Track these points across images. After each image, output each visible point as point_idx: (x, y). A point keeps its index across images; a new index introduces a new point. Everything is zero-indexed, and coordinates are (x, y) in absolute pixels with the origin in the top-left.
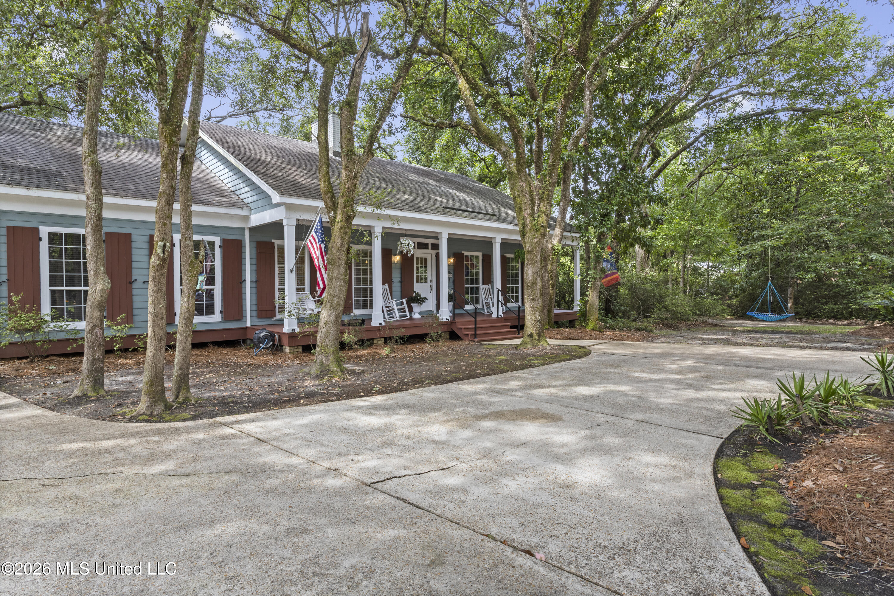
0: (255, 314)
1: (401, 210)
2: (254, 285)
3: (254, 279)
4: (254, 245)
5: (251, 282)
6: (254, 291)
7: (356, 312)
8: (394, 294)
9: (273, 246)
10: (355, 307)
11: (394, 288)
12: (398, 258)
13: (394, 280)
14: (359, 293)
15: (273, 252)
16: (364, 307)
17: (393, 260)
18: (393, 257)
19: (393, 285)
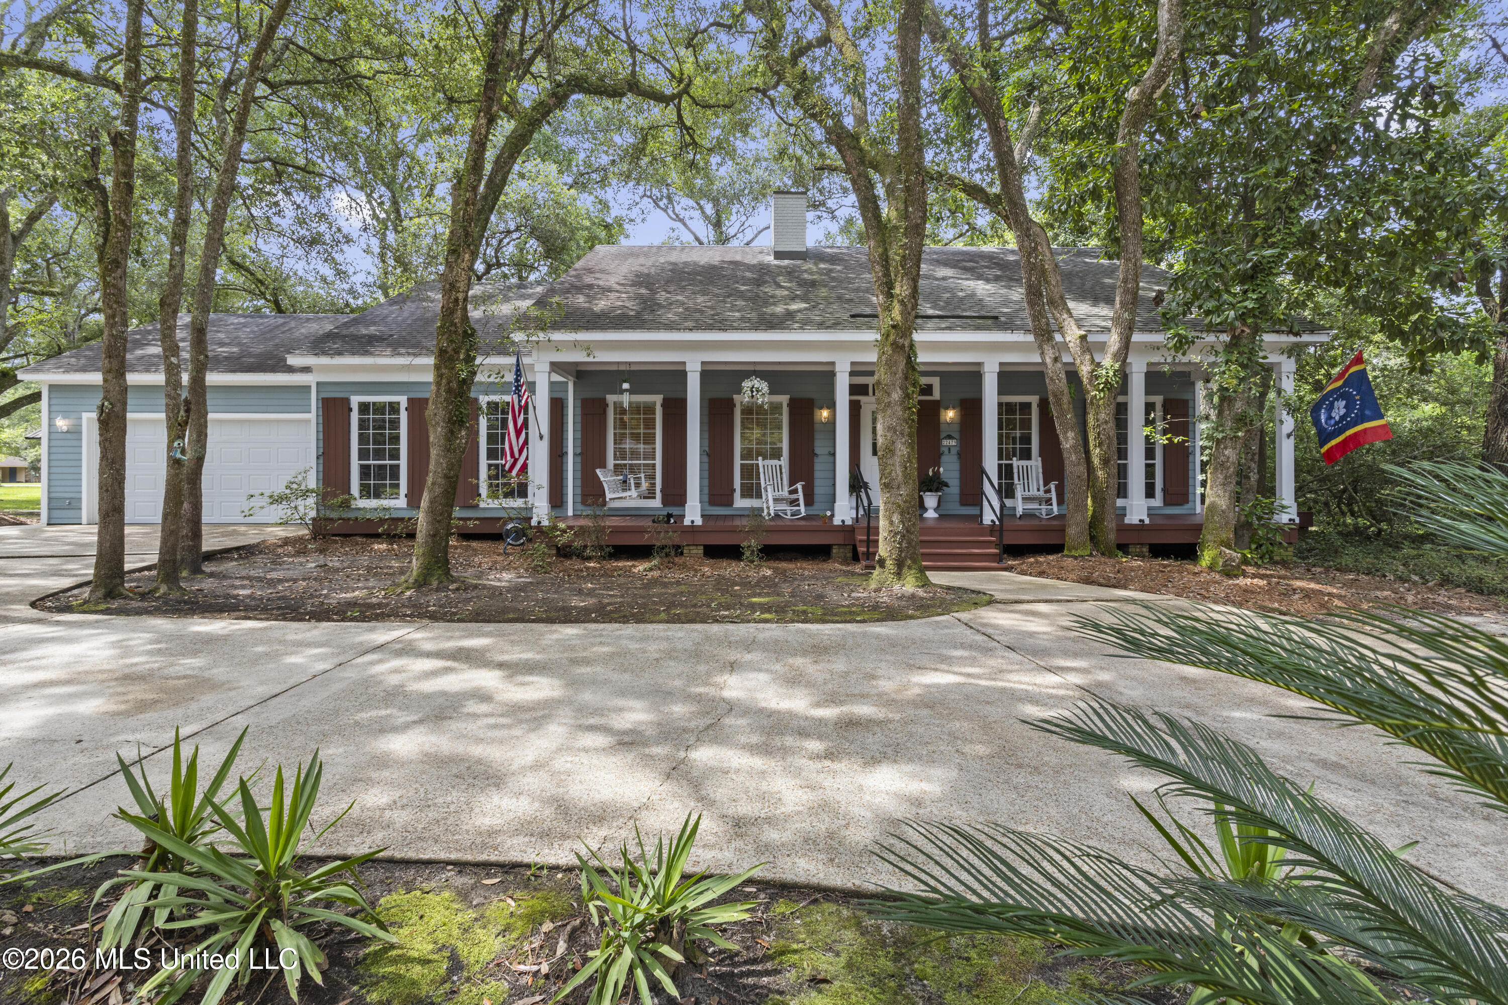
0: (579, 499)
1: (725, 330)
2: (579, 459)
3: (579, 450)
4: (579, 403)
5: (575, 454)
6: (579, 467)
7: (740, 503)
8: (818, 474)
9: (604, 405)
10: (743, 496)
11: (819, 467)
12: (825, 413)
13: (818, 450)
14: (749, 472)
15: (604, 413)
16: (759, 496)
17: (817, 418)
18: (817, 412)
19: (816, 460)
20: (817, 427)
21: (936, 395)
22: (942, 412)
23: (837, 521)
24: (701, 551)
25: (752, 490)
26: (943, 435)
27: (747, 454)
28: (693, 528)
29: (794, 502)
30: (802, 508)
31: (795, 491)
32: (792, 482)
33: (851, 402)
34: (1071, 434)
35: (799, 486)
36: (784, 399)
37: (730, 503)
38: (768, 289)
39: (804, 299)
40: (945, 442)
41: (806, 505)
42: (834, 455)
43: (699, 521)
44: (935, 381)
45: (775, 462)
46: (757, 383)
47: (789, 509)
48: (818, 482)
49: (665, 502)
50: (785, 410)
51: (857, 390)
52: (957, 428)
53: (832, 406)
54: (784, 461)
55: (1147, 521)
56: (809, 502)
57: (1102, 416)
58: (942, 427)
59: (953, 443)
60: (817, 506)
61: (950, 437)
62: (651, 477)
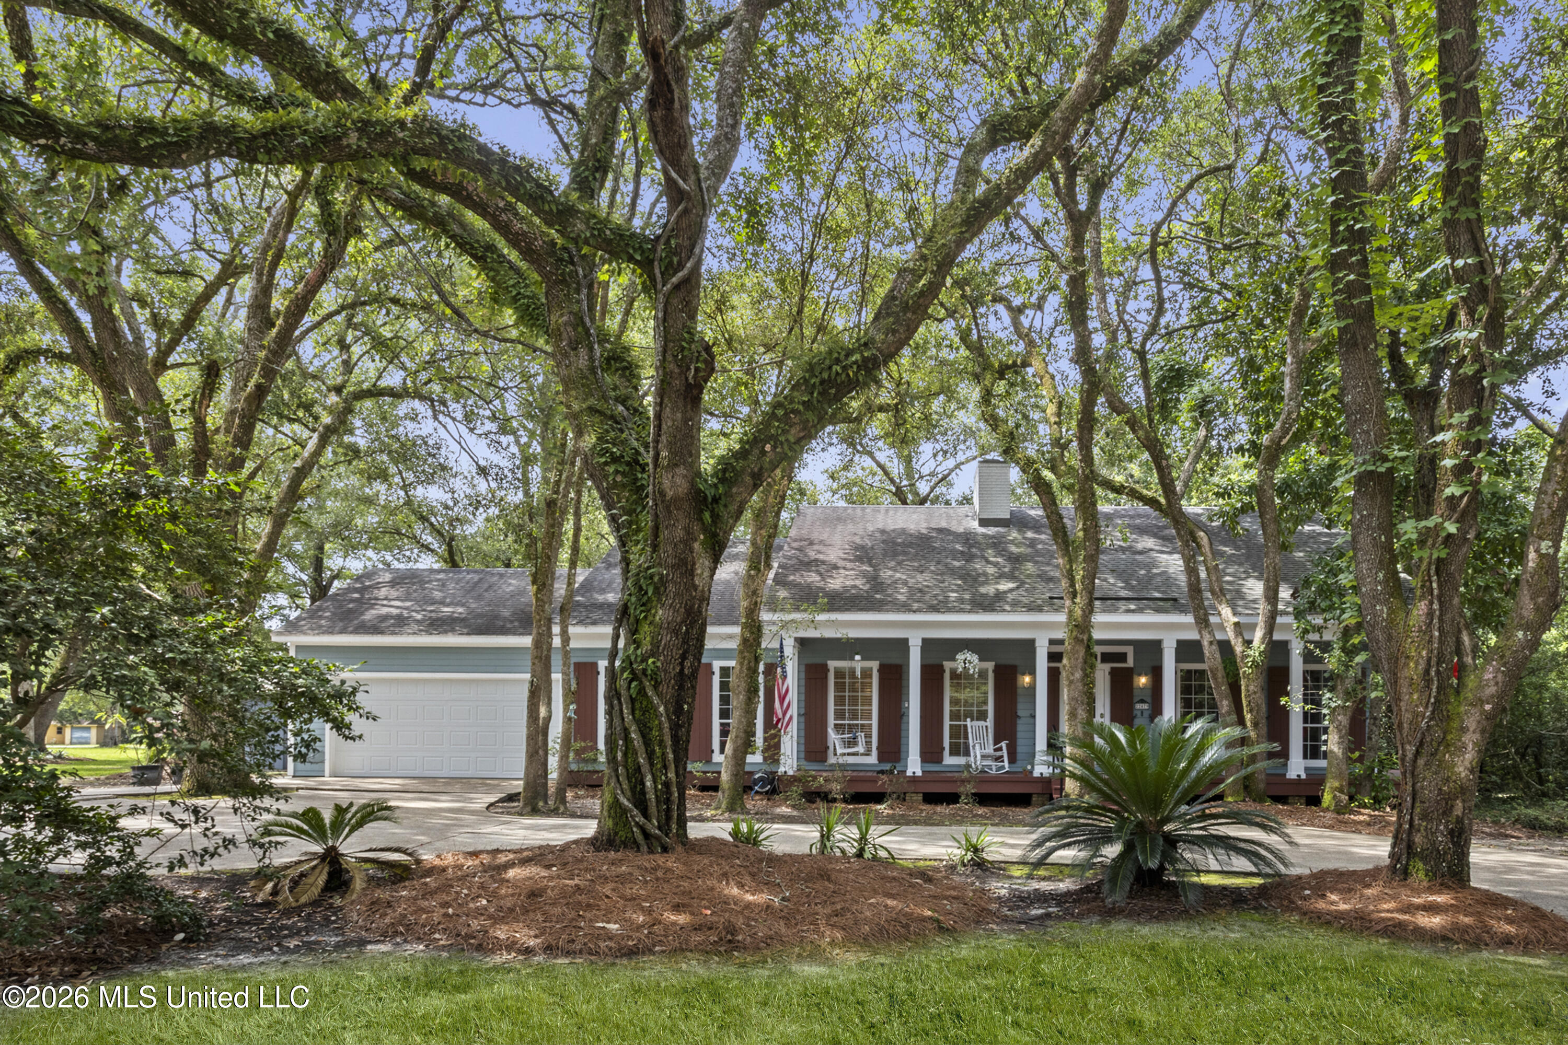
0: (803, 755)
2: (803, 719)
3: (803, 711)
4: (803, 668)
5: (799, 715)
6: (803, 726)
7: (949, 760)
8: (1020, 735)
9: (824, 669)
10: (952, 754)
11: (1021, 727)
12: (1027, 679)
13: (1020, 713)
14: (959, 733)
15: (825, 678)
16: (967, 753)
17: (1019, 683)
18: (1020, 678)
19: (1019, 722)
20: (1019, 691)
21: (1130, 663)
22: (1136, 678)
23: (1036, 773)
24: (920, 797)
25: (960, 749)
26: (1136, 699)
27: (955, 716)
28: (914, 779)
29: (999, 759)
30: (1006, 764)
31: (1000, 749)
32: (997, 741)
33: (1049, 669)
34: (1225, 703)
35: (1003, 744)
36: (990, 666)
37: (939, 760)
38: (978, 565)
39: (1011, 577)
40: (1139, 706)
41: (1010, 762)
42: (1034, 717)
43: (919, 773)
44: (1130, 650)
45: (982, 723)
46: (968, 655)
47: (994, 764)
48: (1020, 742)
49: (881, 759)
50: (991, 676)
51: (1054, 657)
52: (1149, 692)
53: (1033, 673)
54: (990, 722)
55: (1303, 776)
56: (1012, 760)
57: (1252, 688)
58: (1136, 692)
59: (1145, 706)
60: (1019, 763)
61: (1142, 701)
62: (868, 736)
